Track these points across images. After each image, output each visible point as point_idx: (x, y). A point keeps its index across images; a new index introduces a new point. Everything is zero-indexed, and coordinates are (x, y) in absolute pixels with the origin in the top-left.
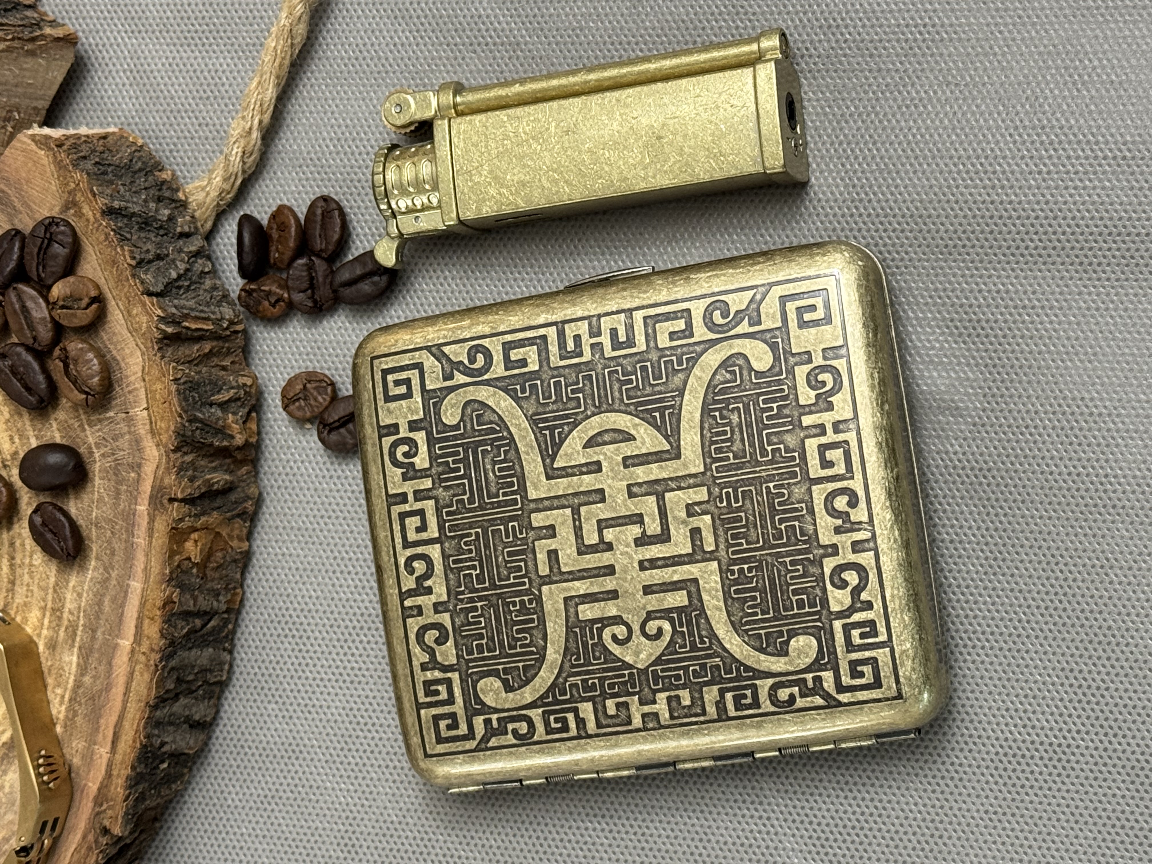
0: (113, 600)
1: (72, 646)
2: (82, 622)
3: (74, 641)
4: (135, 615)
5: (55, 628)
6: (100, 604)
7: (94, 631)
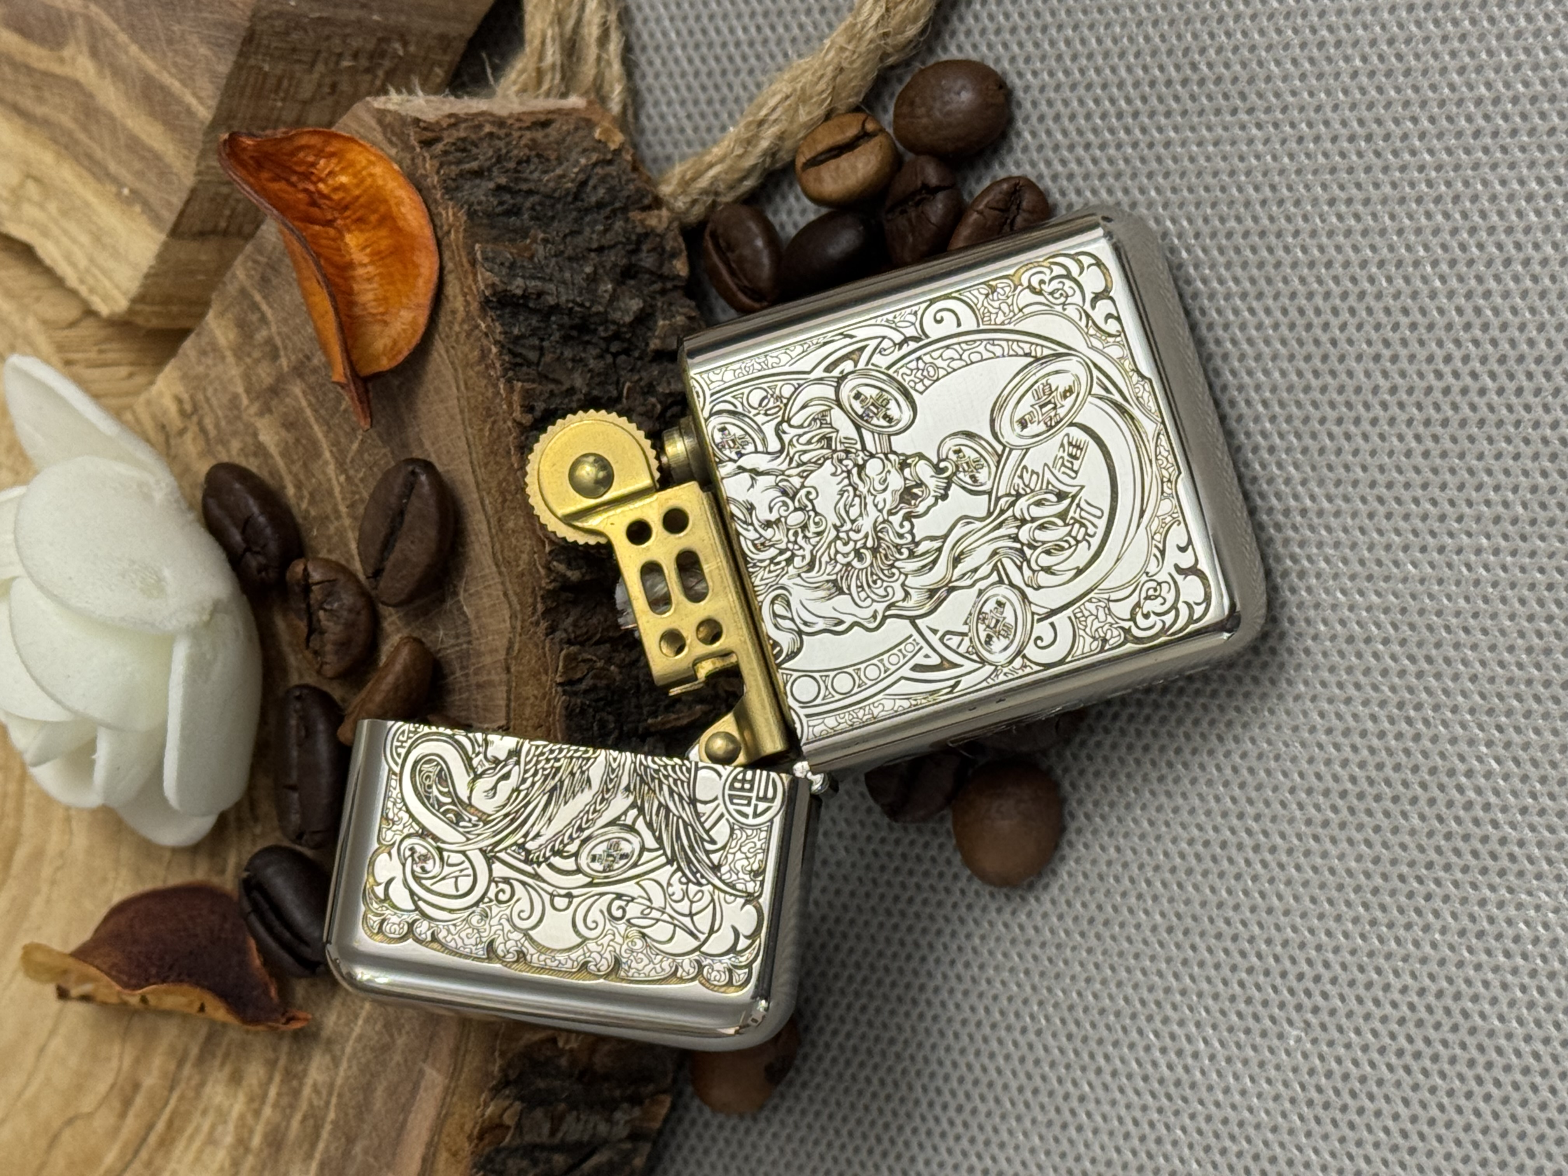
0: (392, 1091)
1: (309, 1156)
2: (332, 1116)
3: (313, 1145)
4: (425, 1136)
5: (287, 1109)
6: (368, 1089)
7: (351, 1141)
